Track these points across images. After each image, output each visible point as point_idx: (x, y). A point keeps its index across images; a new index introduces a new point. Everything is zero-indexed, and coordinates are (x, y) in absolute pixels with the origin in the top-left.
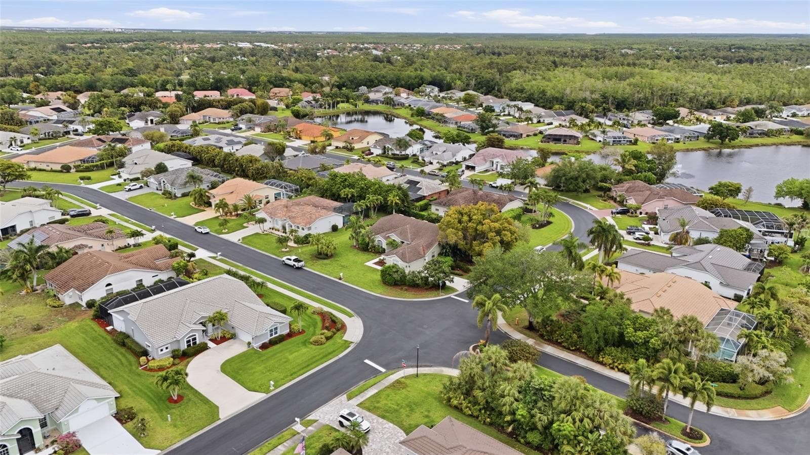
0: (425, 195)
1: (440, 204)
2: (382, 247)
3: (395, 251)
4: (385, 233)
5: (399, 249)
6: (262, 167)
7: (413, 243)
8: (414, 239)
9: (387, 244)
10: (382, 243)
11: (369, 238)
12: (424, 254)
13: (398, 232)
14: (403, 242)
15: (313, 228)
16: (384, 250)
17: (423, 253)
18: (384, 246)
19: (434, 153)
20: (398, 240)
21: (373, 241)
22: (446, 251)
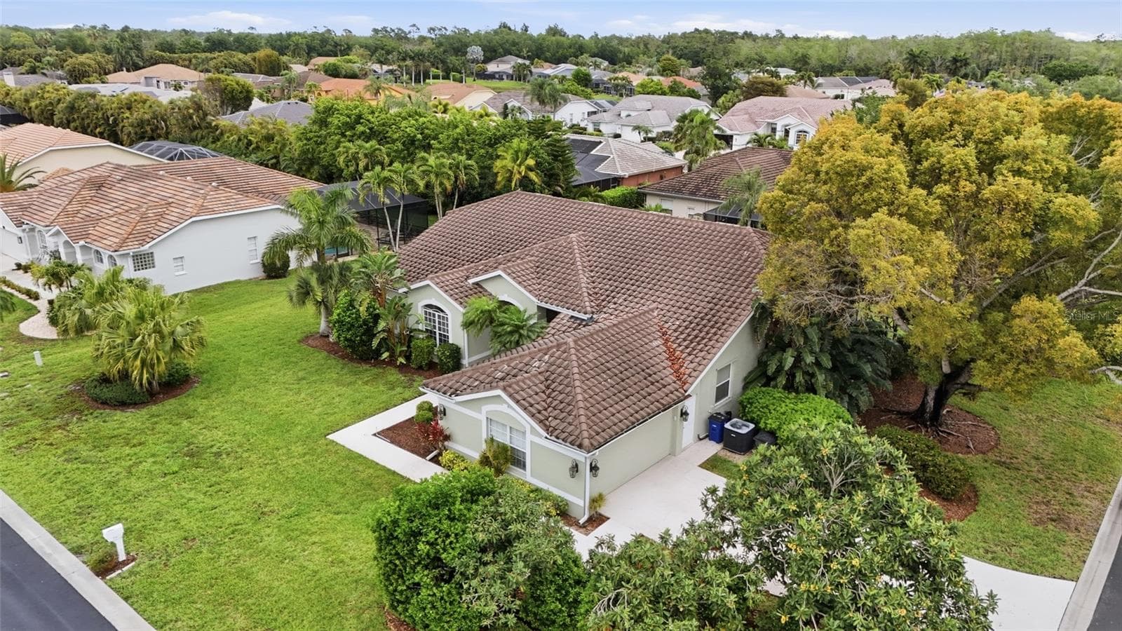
0: (621, 173)
1: (679, 191)
2: (444, 339)
3: (503, 364)
4: (459, 273)
5: (528, 347)
6: (155, 117)
7: (605, 320)
8: (610, 298)
9: (468, 325)
10: (444, 322)
11: (378, 294)
12: (682, 380)
13: (527, 264)
14: (550, 315)
15: (163, 254)
16: (456, 353)
17: (668, 375)
18: (457, 336)
19: (623, 114)
20: (525, 301)
21: (401, 312)
22: (798, 359)
